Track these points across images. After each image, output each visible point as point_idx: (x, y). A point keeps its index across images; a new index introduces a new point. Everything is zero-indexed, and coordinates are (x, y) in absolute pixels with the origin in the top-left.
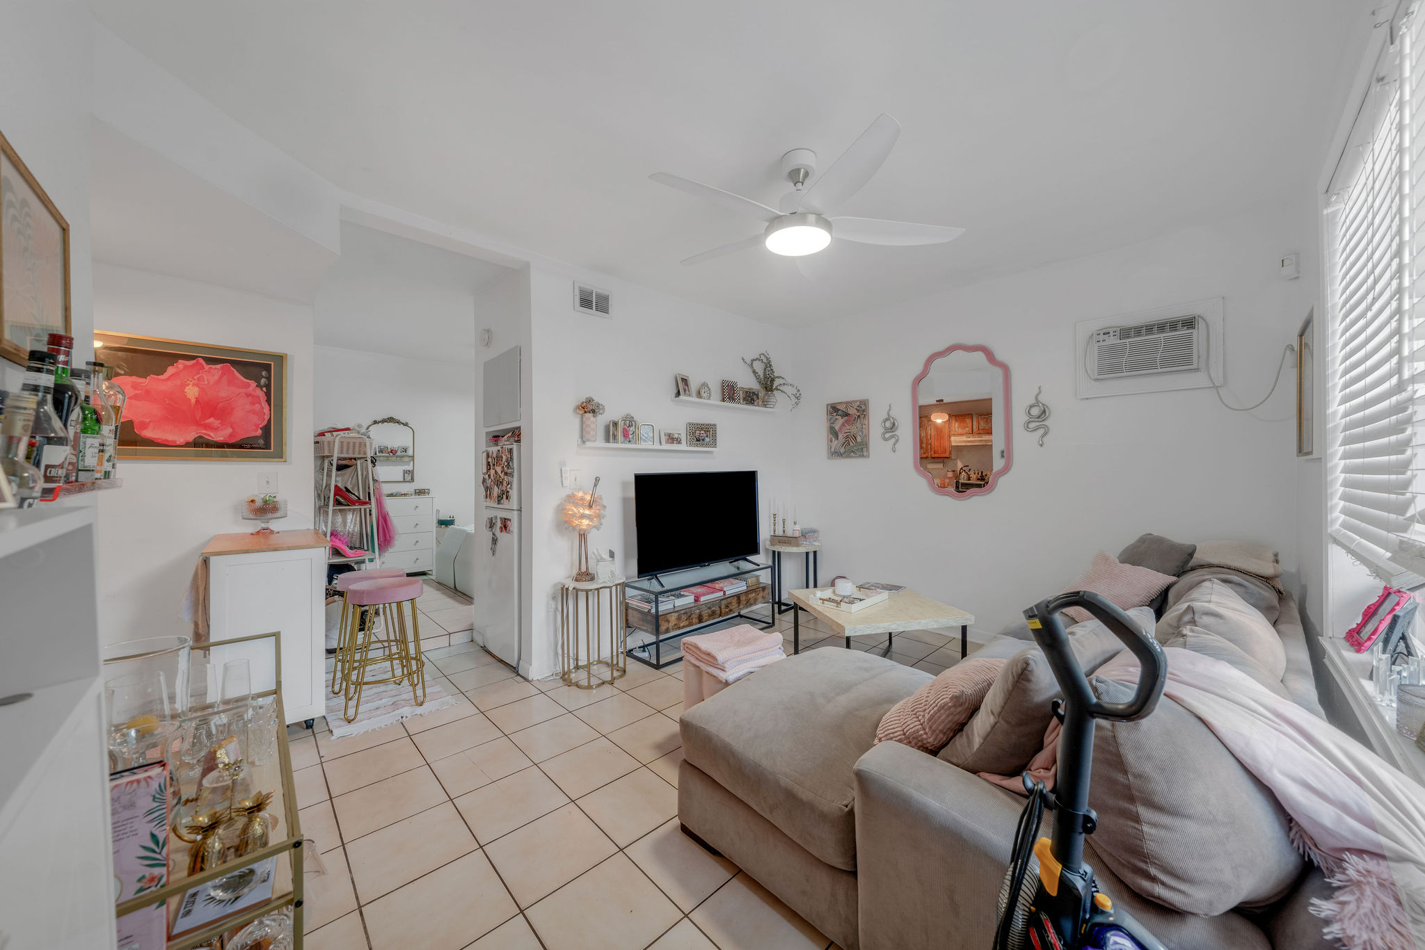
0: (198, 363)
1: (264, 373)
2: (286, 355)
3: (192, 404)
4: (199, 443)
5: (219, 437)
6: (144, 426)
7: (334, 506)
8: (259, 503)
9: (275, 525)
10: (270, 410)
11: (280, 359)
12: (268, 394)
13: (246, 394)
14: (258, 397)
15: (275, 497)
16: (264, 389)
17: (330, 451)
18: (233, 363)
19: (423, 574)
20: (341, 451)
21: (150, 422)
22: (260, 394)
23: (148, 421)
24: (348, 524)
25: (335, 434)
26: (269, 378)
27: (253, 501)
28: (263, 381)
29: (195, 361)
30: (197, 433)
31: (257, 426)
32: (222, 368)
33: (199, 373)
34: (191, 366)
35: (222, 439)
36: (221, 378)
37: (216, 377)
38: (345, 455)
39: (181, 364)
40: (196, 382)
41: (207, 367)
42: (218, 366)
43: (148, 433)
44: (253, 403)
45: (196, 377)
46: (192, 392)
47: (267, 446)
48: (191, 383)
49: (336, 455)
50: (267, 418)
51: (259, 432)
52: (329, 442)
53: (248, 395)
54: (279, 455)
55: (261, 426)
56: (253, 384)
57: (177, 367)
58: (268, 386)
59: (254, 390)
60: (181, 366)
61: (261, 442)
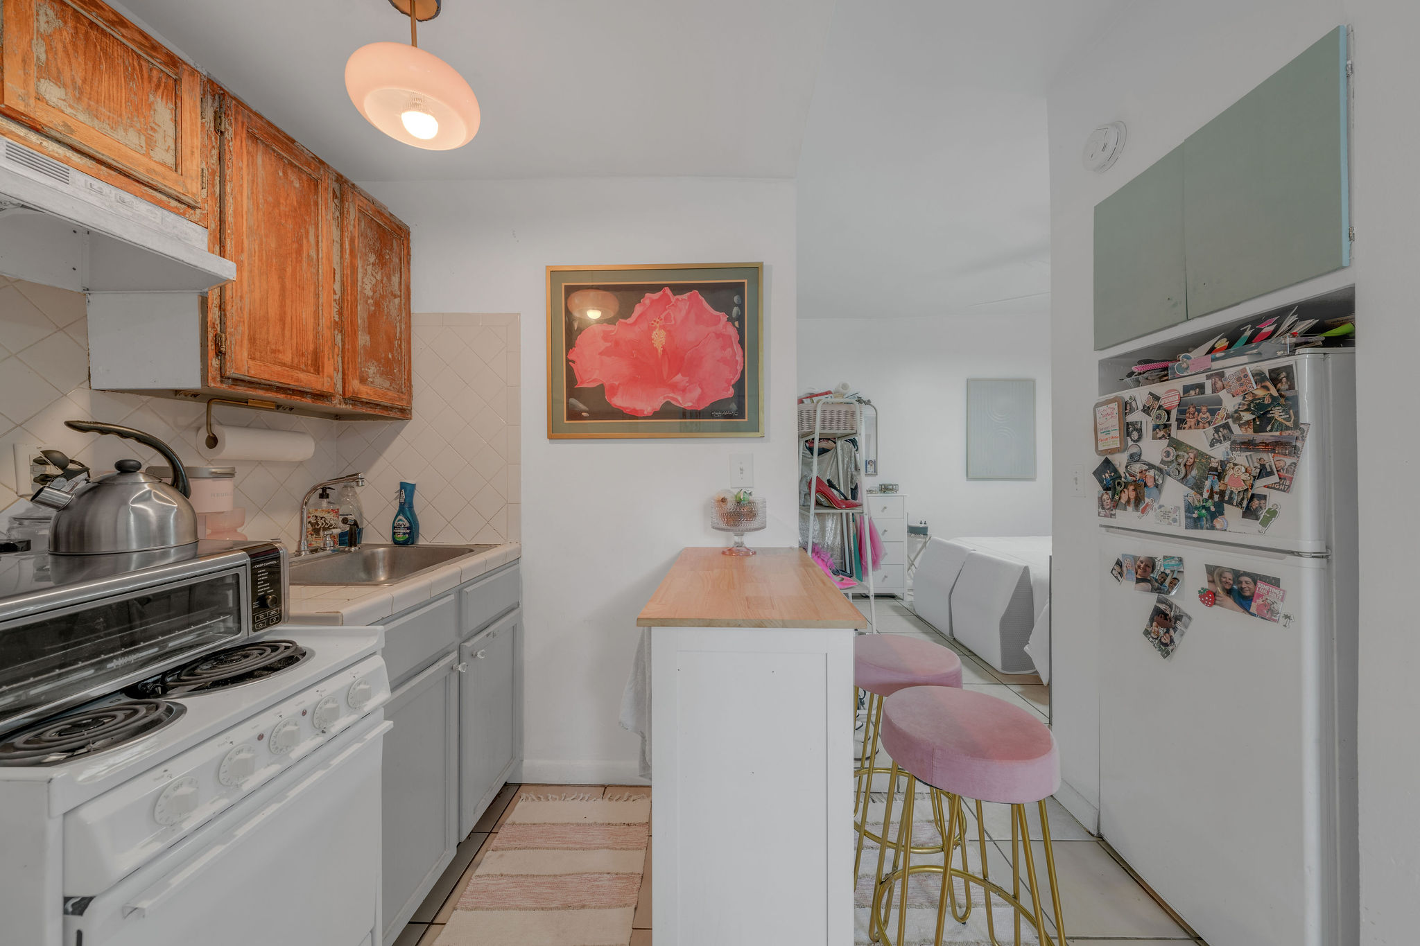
0: (665, 295)
1: (736, 299)
2: (762, 264)
3: (660, 356)
4: (668, 412)
5: (686, 403)
6: (614, 390)
7: (815, 509)
8: (730, 505)
9: (751, 540)
10: (744, 356)
11: (754, 271)
12: (741, 331)
13: (716, 334)
14: (730, 337)
15: (750, 494)
16: (737, 324)
17: (809, 427)
18: (701, 288)
19: (892, 597)
20: (823, 427)
21: (619, 384)
22: (731, 331)
23: (617, 383)
24: (828, 535)
25: (815, 399)
26: (741, 306)
27: (724, 500)
28: (735, 310)
29: (661, 293)
30: (665, 398)
31: (728, 381)
32: (689, 298)
33: (666, 310)
34: (656, 300)
35: (690, 404)
36: (688, 312)
37: (684, 313)
38: (827, 431)
39: (649, 297)
40: (662, 323)
41: (673, 299)
42: (685, 296)
43: (619, 401)
44: (723, 348)
45: (662, 317)
46: (659, 338)
47: (741, 414)
48: (658, 325)
49: (818, 430)
50: (739, 368)
51: (732, 391)
52: (808, 412)
53: (719, 335)
54: (754, 427)
55: (733, 382)
56: (723, 317)
57: (644, 304)
58: (741, 318)
59: (725, 327)
60: (647, 302)
61: (734, 407)
